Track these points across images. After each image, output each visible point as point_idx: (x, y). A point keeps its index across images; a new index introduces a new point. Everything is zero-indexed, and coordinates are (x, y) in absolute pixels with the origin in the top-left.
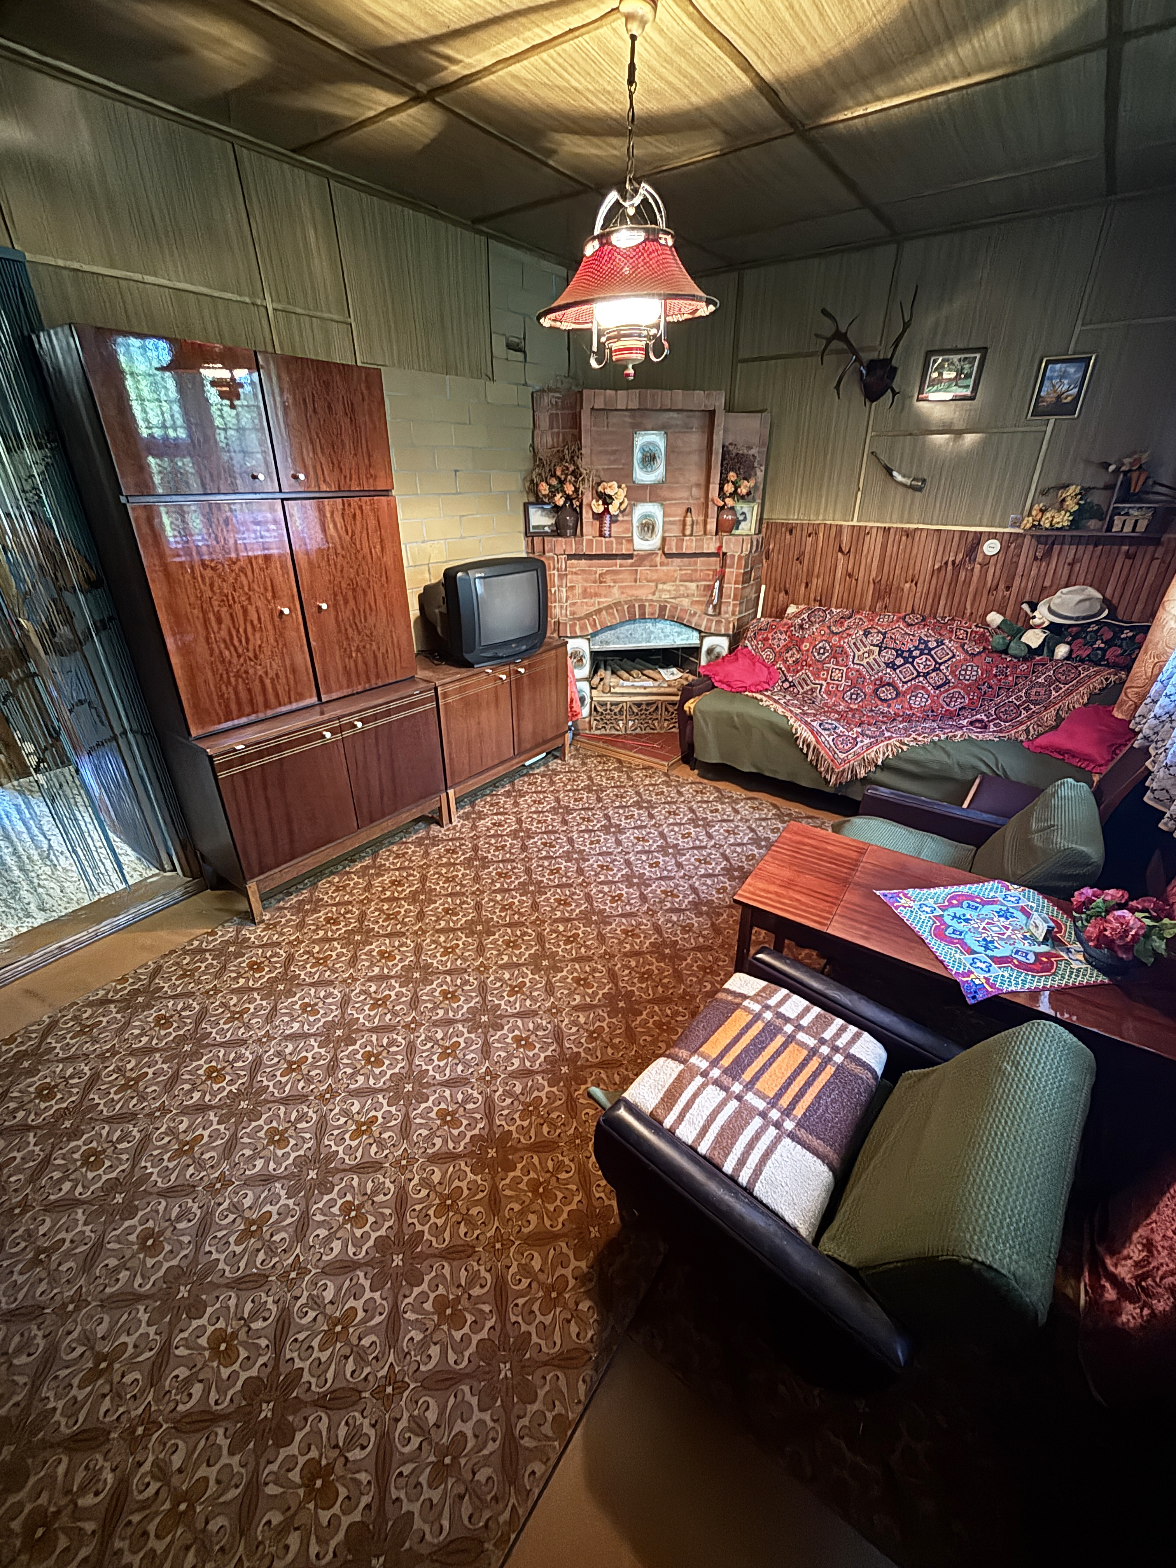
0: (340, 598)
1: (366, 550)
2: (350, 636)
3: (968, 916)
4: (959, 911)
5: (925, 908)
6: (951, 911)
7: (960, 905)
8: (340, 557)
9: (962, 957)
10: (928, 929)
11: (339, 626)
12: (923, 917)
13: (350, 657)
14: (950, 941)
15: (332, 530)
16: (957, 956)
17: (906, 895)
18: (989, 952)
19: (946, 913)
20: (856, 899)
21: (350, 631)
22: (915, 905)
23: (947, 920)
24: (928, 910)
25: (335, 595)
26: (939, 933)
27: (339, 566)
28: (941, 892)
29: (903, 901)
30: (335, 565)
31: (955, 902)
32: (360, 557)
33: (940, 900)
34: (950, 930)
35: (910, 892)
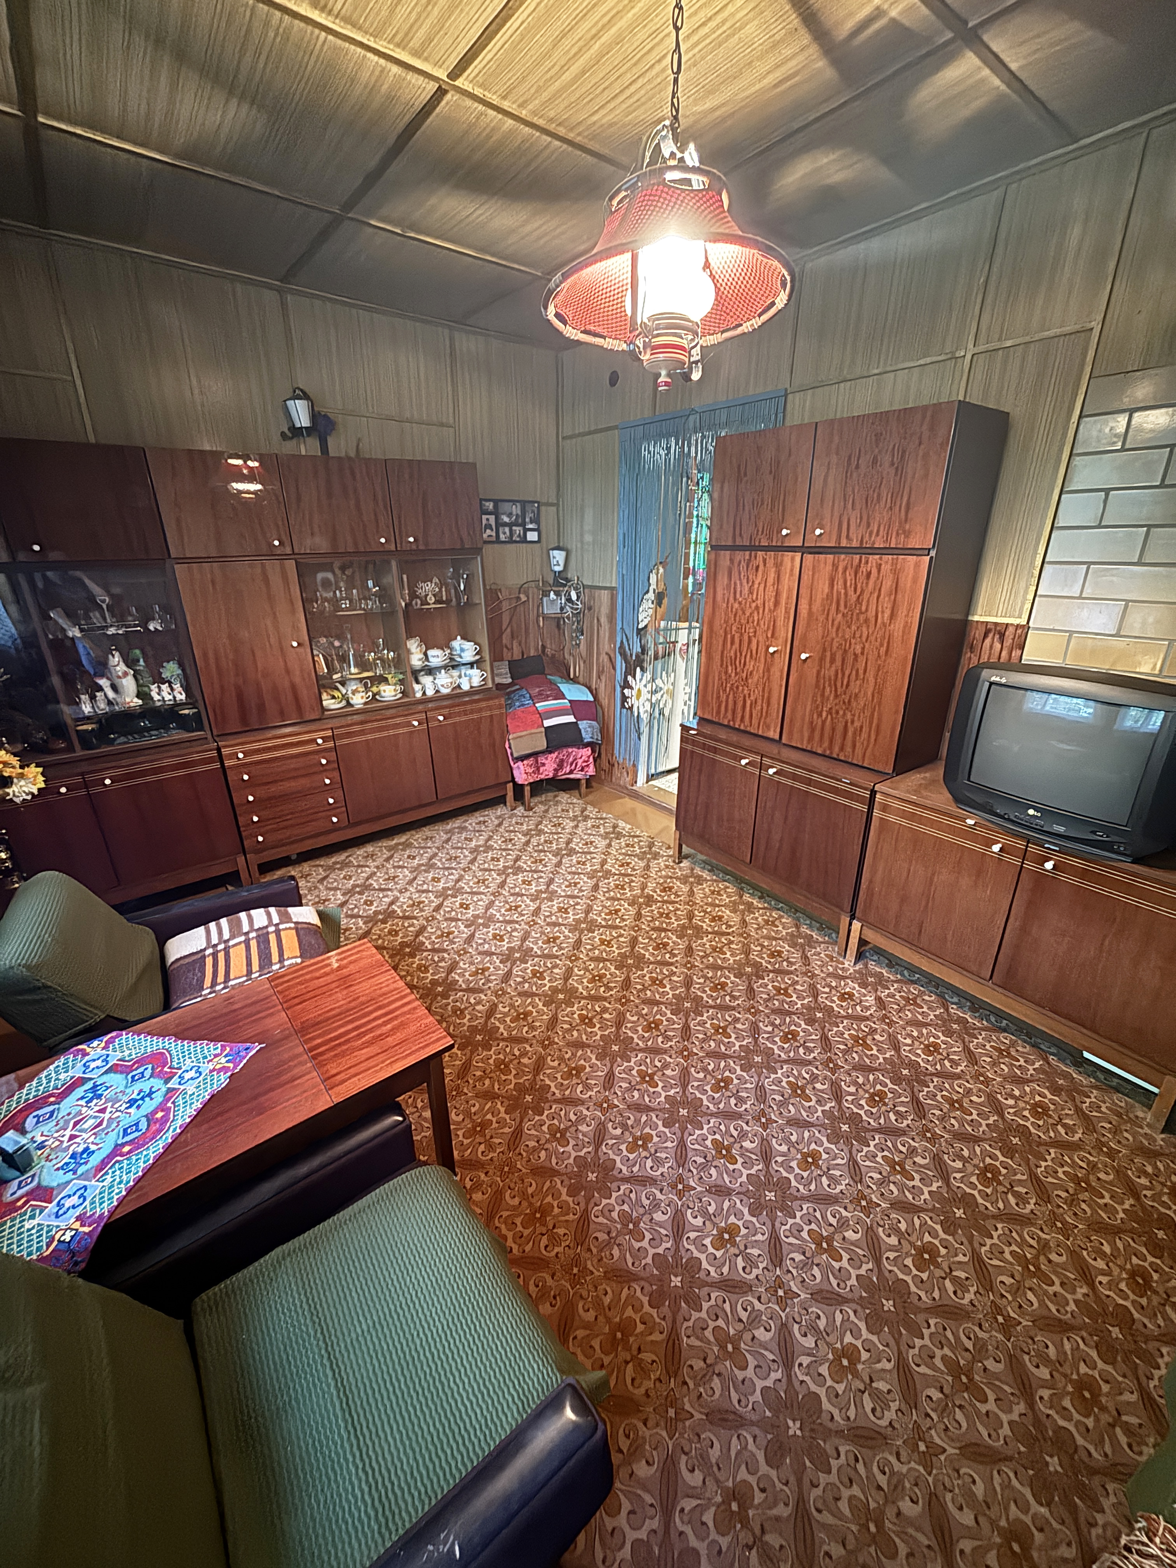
0: (828, 654)
1: (871, 614)
2: (827, 694)
3: (132, 1110)
4: (149, 1106)
5: (192, 1074)
6: (158, 1098)
7: (150, 1118)
8: (840, 615)
9: (120, 1056)
10: (174, 1052)
11: (818, 681)
12: (188, 1061)
13: (820, 715)
14: (141, 1062)
15: (839, 586)
16: (127, 1053)
17: (224, 1069)
18: (89, 1085)
19: (164, 1089)
20: (270, 1023)
21: (828, 689)
22: (206, 1068)
23: (157, 1083)
24: (187, 1076)
25: (824, 650)
26: (158, 1060)
27: (836, 623)
28: (184, 1114)
29: (223, 1060)
30: (833, 621)
31: (160, 1115)
32: (862, 617)
33: (180, 1101)
34: (148, 1074)
35: (223, 1080)
